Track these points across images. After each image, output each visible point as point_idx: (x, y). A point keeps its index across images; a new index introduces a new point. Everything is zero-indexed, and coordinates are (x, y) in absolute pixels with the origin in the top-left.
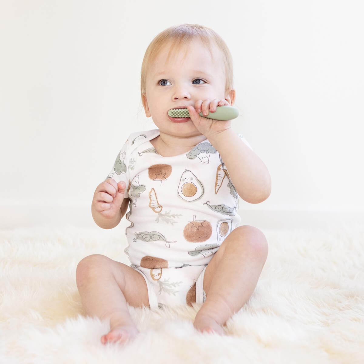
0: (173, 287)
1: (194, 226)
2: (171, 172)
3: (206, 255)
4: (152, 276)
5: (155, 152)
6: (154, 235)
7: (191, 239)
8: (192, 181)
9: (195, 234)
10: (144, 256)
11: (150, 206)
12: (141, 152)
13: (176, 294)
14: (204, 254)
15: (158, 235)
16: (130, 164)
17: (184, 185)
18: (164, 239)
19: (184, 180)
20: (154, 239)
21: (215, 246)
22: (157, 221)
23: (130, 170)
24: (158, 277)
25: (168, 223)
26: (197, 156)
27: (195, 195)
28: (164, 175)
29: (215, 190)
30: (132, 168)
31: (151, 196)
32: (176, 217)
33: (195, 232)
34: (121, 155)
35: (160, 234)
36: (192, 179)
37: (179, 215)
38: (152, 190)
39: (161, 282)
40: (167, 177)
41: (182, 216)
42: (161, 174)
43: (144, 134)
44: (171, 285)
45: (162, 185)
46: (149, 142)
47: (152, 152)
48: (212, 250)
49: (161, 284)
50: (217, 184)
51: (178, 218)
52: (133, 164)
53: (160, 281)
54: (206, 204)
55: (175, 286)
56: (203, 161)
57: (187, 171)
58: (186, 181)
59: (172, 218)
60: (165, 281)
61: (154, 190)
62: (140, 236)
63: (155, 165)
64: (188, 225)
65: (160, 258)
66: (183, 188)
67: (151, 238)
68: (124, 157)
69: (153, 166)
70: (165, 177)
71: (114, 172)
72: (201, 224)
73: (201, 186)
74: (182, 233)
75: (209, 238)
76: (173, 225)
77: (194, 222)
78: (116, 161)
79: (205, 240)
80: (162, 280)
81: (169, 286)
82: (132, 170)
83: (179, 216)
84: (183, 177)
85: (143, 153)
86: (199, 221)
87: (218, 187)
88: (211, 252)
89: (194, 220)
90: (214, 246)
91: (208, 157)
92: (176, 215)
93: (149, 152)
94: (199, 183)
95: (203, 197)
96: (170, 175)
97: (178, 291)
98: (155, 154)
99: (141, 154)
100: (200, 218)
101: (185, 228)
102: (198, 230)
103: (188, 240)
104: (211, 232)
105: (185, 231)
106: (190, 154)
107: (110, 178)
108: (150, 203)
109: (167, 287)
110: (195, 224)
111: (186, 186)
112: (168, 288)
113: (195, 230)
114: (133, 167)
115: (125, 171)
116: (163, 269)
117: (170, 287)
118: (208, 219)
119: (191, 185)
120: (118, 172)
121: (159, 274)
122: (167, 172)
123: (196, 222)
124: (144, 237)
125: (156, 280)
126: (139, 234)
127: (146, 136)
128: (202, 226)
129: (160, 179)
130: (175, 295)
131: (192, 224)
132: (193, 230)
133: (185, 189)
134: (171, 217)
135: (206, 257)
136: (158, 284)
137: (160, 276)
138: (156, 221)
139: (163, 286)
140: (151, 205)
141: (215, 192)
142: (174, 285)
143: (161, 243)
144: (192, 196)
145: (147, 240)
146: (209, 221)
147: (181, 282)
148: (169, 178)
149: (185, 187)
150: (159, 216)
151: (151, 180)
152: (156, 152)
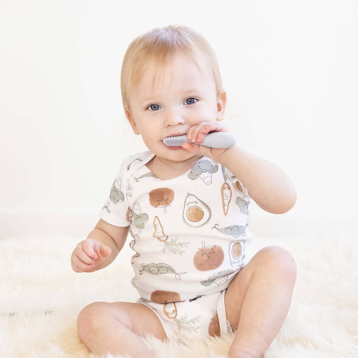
0: (192, 324)
1: (204, 253)
2: (173, 197)
3: (220, 283)
4: (167, 314)
5: (153, 176)
6: (161, 267)
7: (202, 268)
8: (197, 205)
9: (206, 262)
10: (154, 290)
11: (154, 236)
12: (138, 178)
13: (197, 330)
14: (218, 282)
15: (166, 267)
16: (128, 191)
17: (189, 209)
18: (173, 271)
19: (188, 205)
20: (163, 272)
21: (230, 272)
22: (164, 252)
23: (128, 197)
24: (173, 315)
25: (175, 253)
26: (199, 176)
27: (201, 219)
28: (166, 201)
29: (224, 211)
30: (130, 196)
31: (156, 226)
32: (183, 245)
33: (205, 260)
34: (116, 183)
35: (167, 266)
36: (196, 203)
37: (187, 243)
38: (155, 218)
39: (179, 320)
40: (170, 202)
41: (190, 244)
42: (163, 200)
43: (139, 158)
44: (190, 323)
45: (165, 212)
46: (145, 166)
47: (150, 176)
48: (226, 278)
49: (178, 322)
50: (225, 205)
51: (186, 246)
52: (130, 190)
53: (176, 319)
54: (215, 227)
55: (194, 323)
56: (206, 181)
57: (189, 195)
58: (191, 205)
59: (180, 247)
60: (182, 319)
61: (157, 217)
62: (146, 268)
63: (155, 190)
64: (198, 252)
65: (171, 292)
66: (188, 213)
67: (159, 270)
68: (120, 184)
69: (154, 191)
70: (167, 202)
71: (110, 201)
72: (212, 250)
73: (207, 209)
74: (192, 262)
75: (221, 263)
76: (181, 255)
77: (204, 249)
78: (111, 189)
79: (217, 267)
80: (179, 317)
81: (187, 323)
82: (130, 197)
83: (186, 245)
84: (187, 202)
85: (140, 179)
86: (209, 247)
87: (226, 208)
88: (226, 280)
89: (204, 247)
90: (228, 273)
91: (210, 177)
92: (183, 244)
93: (147, 176)
94: (205, 207)
95: (210, 221)
96: (172, 200)
97: (198, 328)
98: (153, 178)
99: (138, 180)
100: (209, 244)
101: (195, 257)
102: (209, 257)
103: (199, 269)
104: (223, 256)
105: (196, 259)
106: (192, 174)
107: (106, 207)
108: (155, 233)
109: (185, 325)
110: (205, 252)
111: (192, 211)
112: (188, 326)
113: (205, 257)
114: (131, 194)
115: (122, 200)
116: (176, 304)
117: (190, 324)
118: (218, 243)
119: (196, 209)
120: (114, 201)
121: (174, 312)
122: (169, 197)
123: (206, 249)
124: (151, 270)
125: (172, 318)
126: (145, 266)
127: (141, 159)
128: (213, 252)
129: (162, 205)
130: (196, 332)
131: (202, 252)
132: (203, 258)
133: (190, 214)
134: (178, 247)
135: (221, 285)
136: (175, 323)
137: (175, 313)
138: (162, 251)
139: (182, 325)
140: (156, 234)
141: (223, 213)
142: (193, 321)
143: (171, 275)
144: (199, 221)
145: (155, 273)
146: (219, 245)
147: (199, 318)
148: (172, 203)
149: (190, 212)
150: (166, 246)
151: (154, 208)
152: (155, 176)
